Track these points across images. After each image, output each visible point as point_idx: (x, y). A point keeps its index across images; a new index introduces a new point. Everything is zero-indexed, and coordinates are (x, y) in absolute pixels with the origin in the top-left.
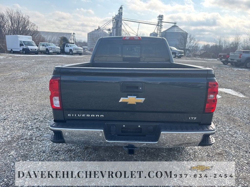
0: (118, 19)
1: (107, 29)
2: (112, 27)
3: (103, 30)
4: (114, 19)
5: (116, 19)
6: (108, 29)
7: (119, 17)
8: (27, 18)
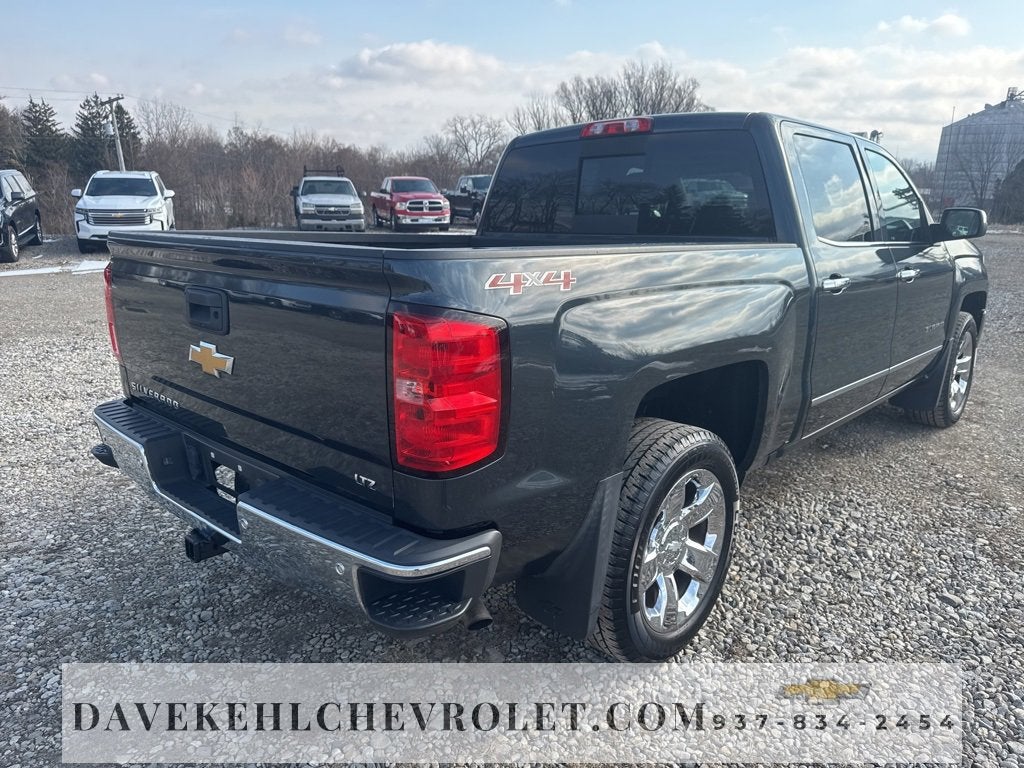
8: (691, 87)
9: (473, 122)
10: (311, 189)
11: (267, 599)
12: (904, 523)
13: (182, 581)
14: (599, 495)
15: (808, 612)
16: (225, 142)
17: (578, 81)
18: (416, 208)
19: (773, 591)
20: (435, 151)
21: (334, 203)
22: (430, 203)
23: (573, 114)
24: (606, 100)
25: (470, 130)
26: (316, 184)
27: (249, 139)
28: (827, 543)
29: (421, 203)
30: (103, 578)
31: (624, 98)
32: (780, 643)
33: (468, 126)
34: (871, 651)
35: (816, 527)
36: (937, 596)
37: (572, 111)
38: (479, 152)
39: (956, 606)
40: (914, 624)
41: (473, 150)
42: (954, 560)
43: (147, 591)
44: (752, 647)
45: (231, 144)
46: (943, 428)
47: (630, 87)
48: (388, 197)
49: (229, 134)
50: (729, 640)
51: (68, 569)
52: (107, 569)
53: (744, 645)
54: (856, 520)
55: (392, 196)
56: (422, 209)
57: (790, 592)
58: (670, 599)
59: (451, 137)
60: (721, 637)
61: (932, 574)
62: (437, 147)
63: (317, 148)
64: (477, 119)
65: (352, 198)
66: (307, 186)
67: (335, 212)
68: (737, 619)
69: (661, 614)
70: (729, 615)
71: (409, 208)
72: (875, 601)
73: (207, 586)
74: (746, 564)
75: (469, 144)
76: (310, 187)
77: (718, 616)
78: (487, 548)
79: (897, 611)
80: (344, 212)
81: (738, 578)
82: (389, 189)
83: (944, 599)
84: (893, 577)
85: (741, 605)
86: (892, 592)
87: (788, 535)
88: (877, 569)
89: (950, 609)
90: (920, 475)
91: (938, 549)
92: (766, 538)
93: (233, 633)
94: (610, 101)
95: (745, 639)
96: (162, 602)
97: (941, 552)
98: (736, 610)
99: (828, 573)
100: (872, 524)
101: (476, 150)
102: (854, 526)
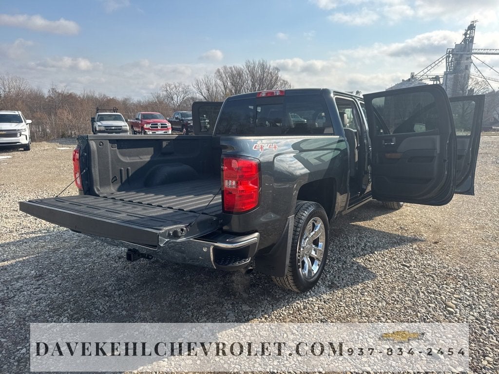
0: (460, 53)
1: (432, 77)
2: (445, 71)
3: (421, 80)
4: (451, 55)
5: (457, 53)
6: (434, 77)
7: (465, 47)
8: (276, 72)
9: (175, 86)
10: (102, 118)
11: (145, 285)
12: (387, 242)
13: (104, 282)
14: (288, 223)
15: (356, 272)
16: (46, 95)
17: (225, 68)
18: (154, 127)
19: (343, 267)
20: (157, 100)
21: (114, 125)
22: (161, 124)
23: (224, 84)
24: (239, 77)
25: (174, 90)
26: (103, 116)
27: (59, 94)
28: (360, 250)
29: (157, 124)
30: (67, 284)
31: (247, 77)
32: (348, 283)
33: (173, 88)
34: (380, 283)
35: (355, 245)
36: (401, 265)
37: (223, 82)
38: (179, 101)
39: (408, 267)
40: (394, 273)
41: (176, 99)
42: (406, 253)
43: (90, 287)
44: (339, 285)
45: (50, 96)
46: (397, 210)
47: (249, 71)
48: (140, 122)
49: (49, 91)
50: (330, 283)
51: (49, 282)
52: (67, 281)
53: (336, 284)
54: (369, 242)
55: (142, 121)
56: (157, 127)
57: (349, 267)
58: (309, 266)
59: (165, 93)
60: (327, 283)
61: (399, 258)
62: (157, 98)
63: (96, 99)
64: (177, 85)
65: (123, 122)
66: (99, 117)
67: (115, 129)
68: (331, 276)
69: (306, 272)
70: (328, 276)
71: (151, 127)
72: (380, 267)
73: (116, 283)
74: (331, 259)
75: (174, 97)
76: (101, 117)
77: (324, 276)
78: (256, 238)
79: (388, 270)
80: (119, 129)
81: (329, 264)
82: (140, 118)
83: (403, 265)
84: (385, 260)
85: (332, 272)
86: (385, 264)
87: (345, 249)
88: (379, 257)
89: (406, 268)
90: (391, 226)
91: (400, 250)
92: (337, 250)
93: (135, 297)
94: (240, 77)
95: (336, 282)
96: (99, 290)
97: (401, 251)
98: (330, 274)
99: (362, 260)
100: (376, 243)
101: (177, 99)
102: (369, 244)
